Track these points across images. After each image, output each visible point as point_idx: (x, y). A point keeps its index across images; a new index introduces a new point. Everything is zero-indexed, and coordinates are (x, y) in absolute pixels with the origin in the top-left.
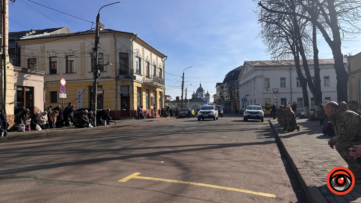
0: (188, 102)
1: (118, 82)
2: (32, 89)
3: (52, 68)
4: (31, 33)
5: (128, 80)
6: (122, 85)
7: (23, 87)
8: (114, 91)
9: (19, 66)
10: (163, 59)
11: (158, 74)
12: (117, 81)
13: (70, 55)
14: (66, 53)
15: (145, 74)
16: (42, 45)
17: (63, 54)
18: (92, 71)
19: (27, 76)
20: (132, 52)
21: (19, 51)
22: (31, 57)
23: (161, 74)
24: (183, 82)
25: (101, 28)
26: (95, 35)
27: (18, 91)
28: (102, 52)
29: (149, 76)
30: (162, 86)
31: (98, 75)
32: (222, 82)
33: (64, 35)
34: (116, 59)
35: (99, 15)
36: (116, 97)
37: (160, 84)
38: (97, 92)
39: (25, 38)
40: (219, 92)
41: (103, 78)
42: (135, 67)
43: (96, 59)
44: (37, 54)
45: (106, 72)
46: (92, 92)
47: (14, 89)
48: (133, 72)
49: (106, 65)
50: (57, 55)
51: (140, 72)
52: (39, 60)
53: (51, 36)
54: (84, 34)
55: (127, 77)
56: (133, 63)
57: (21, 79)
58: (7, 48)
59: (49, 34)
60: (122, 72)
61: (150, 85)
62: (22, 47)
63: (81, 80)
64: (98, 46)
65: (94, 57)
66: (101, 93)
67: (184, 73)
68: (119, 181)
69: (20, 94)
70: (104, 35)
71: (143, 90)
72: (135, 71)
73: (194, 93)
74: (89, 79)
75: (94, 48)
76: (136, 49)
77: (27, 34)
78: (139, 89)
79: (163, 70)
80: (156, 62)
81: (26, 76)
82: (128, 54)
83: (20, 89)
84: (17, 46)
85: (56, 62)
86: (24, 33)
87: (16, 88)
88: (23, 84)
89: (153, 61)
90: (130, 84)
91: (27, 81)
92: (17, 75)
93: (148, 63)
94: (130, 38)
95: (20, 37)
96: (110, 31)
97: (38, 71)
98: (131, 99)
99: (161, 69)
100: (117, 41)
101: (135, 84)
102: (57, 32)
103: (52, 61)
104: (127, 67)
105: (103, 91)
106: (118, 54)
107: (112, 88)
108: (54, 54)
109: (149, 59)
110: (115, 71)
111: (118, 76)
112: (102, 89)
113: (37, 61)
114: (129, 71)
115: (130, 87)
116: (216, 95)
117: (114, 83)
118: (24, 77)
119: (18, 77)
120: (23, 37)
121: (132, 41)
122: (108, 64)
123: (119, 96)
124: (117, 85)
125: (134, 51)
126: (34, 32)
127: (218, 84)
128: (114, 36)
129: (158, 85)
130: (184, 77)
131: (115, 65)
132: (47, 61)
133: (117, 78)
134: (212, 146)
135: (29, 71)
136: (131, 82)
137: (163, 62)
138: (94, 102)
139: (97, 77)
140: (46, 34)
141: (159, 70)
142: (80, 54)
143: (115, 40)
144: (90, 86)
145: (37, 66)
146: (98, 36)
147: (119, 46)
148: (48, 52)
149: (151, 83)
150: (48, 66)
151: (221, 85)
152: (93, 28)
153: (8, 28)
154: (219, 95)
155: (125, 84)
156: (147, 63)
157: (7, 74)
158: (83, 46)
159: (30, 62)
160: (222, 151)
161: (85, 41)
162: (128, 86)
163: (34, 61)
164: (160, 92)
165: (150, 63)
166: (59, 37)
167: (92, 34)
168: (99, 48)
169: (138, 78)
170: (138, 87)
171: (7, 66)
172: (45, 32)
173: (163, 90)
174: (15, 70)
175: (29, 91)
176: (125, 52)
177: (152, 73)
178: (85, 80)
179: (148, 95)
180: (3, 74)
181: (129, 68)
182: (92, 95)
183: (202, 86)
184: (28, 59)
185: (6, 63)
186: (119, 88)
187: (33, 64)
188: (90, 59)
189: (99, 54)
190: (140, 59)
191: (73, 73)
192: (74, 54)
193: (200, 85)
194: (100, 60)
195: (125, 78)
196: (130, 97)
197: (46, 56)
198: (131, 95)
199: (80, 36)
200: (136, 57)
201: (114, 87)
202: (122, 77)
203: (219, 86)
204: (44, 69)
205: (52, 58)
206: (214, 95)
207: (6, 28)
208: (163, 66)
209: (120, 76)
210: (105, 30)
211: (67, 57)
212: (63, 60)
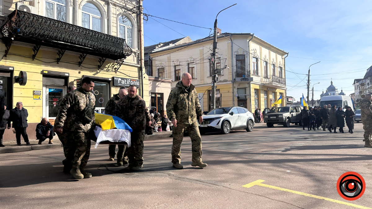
0: (315, 103)
1: (235, 85)
2: (162, 94)
3: (177, 75)
4: (159, 46)
5: (245, 82)
6: (239, 87)
7: (155, 94)
8: (231, 94)
9: (152, 76)
10: (284, 57)
11: (277, 74)
12: (234, 83)
13: (191, 62)
14: (188, 61)
15: (263, 75)
16: (168, 55)
17: (186, 62)
18: (211, 76)
19: (159, 84)
20: (249, 53)
21: (152, 63)
22: (160, 67)
23: (281, 73)
24: (309, 81)
25: (218, 33)
26: (213, 40)
27: (152, 97)
28: (219, 56)
29: (267, 76)
30: (282, 86)
31: (216, 79)
32: (363, 78)
33: (186, 44)
34: (232, 62)
35: (216, 20)
36: (233, 100)
37: (281, 84)
38: (215, 96)
39: (155, 50)
40: (358, 91)
41: (220, 81)
42: (252, 68)
43: (214, 64)
44: (165, 64)
45: (223, 75)
46: (210, 95)
47: (149, 96)
48: (250, 73)
49: (223, 69)
50: (181, 64)
51: (257, 73)
52: (166, 69)
53: (176, 47)
54: (202, 42)
55: (244, 79)
56: (249, 64)
57: (154, 87)
58: (143, 61)
59: (174, 45)
60: (238, 75)
61: (268, 86)
62: (153, 59)
63: (201, 85)
64: (216, 51)
65: (212, 62)
66: (219, 96)
67: (309, 71)
68: (243, 186)
69: (153, 99)
70: (221, 39)
71: (261, 91)
72: (252, 72)
73: (323, 92)
74: (207, 84)
75: (213, 54)
76: (253, 50)
77: (157, 47)
78: (257, 91)
79: (283, 68)
80: (275, 61)
81: (157, 83)
82: (245, 55)
83: (153, 95)
84: (149, 59)
85: (180, 69)
86: (153, 47)
87: (150, 94)
88: (155, 91)
89: (272, 60)
90: (247, 86)
91: (159, 88)
92: (151, 84)
93: (267, 63)
94: (247, 38)
95: (152, 50)
96: (227, 34)
97: (167, 79)
98: (248, 101)
99: (281, 68)
100: (233, 44)
101: (252, 86)
102: (180, 42)
103: (176, 69)
104: (244, 69)
105: (221, 94)
106: (234, 56)
107: (229, 91)
108: (178, 62)
109: (268, 58)
110: (231, 74)
111: (235, 79)
112: (219, 92)
113: (165, 70)
114: (246, 73)
115: (246, 89)
116: (354, 94)
117: (231, 86)
118: (157, 85)
119: (152, 85)
120: (154, 50)
121: (249, 41)
122: (225, 68)
123: (236, 99)
124: (234, 87)
125: (251, 52)
126: (162, 45)
127: (357, 81)
128: (231, 39)
129: (278, 85)
130: (310, 74)
131: (232, 68)
132: (173, 69)
133: (234, 81)
134: (352, 156)
135: (160, 79)
136: (248, 84)
137: (283, 60)
138: (213, 105)
139: (215, 82)
140: (171, 45)
141: (279, 69)
142: (199, 61)
143: (232, 43)
144: (209, 91)
145: (165, 75)
146: (216, 41)
147: (235, 48)
148: (173, 62)
149: (270, 84)
150: (173, 74)
151: (361, 82)
152: (212, 35)
153: (143, 44)
154: (359, 94)
155: (242, 86)
156: (265, 63)
157: (144, 83)
158: (202, 53)
159: (160, 72)
160: (367, 164)
161: (204, 47)
162: (245, 89)
163: (162, 70)
164: (281, 93)
165: (268, 62)
166: (182, 46)
167: (210, 40)
168: (217, 53)
169: (256, 79)
170: (255, 89)
171: (143, 76)
172: (171, 43)
173: (284, 91)
174: (149, 80)
175: (160, 96)
176: (242, 54)
177: (270, 73)
178: (204, 84)
179: (266, 97)
180: (141, 83)
181: (246, 69)
182: (210, 99)
183: (333, 84)
184: (158, 69)
185: (143, 74)
186: (236, 90)
187: (162, 73)
188: (208, 64)
189: (217, 58)
190: (257, 59)
191: (194, 78)
192: (194, 61)
193: (332, 82)
194: (217, 65)
195: (241, 81)
196: (247, 99)
197: (172, 65)
198: (248, 97)
199: (200, 43)
200: (253, 57)
201: (231, 90)
202: (238, 79)
203: (358, 83)
204: (170, 77)
205: (176, 66)
206: (351, 95)
207: (142, 44)
208: (284, 64)
209: (236, 78)
210: (222, 34)
211: (188, 64)
212: (186, 67)
